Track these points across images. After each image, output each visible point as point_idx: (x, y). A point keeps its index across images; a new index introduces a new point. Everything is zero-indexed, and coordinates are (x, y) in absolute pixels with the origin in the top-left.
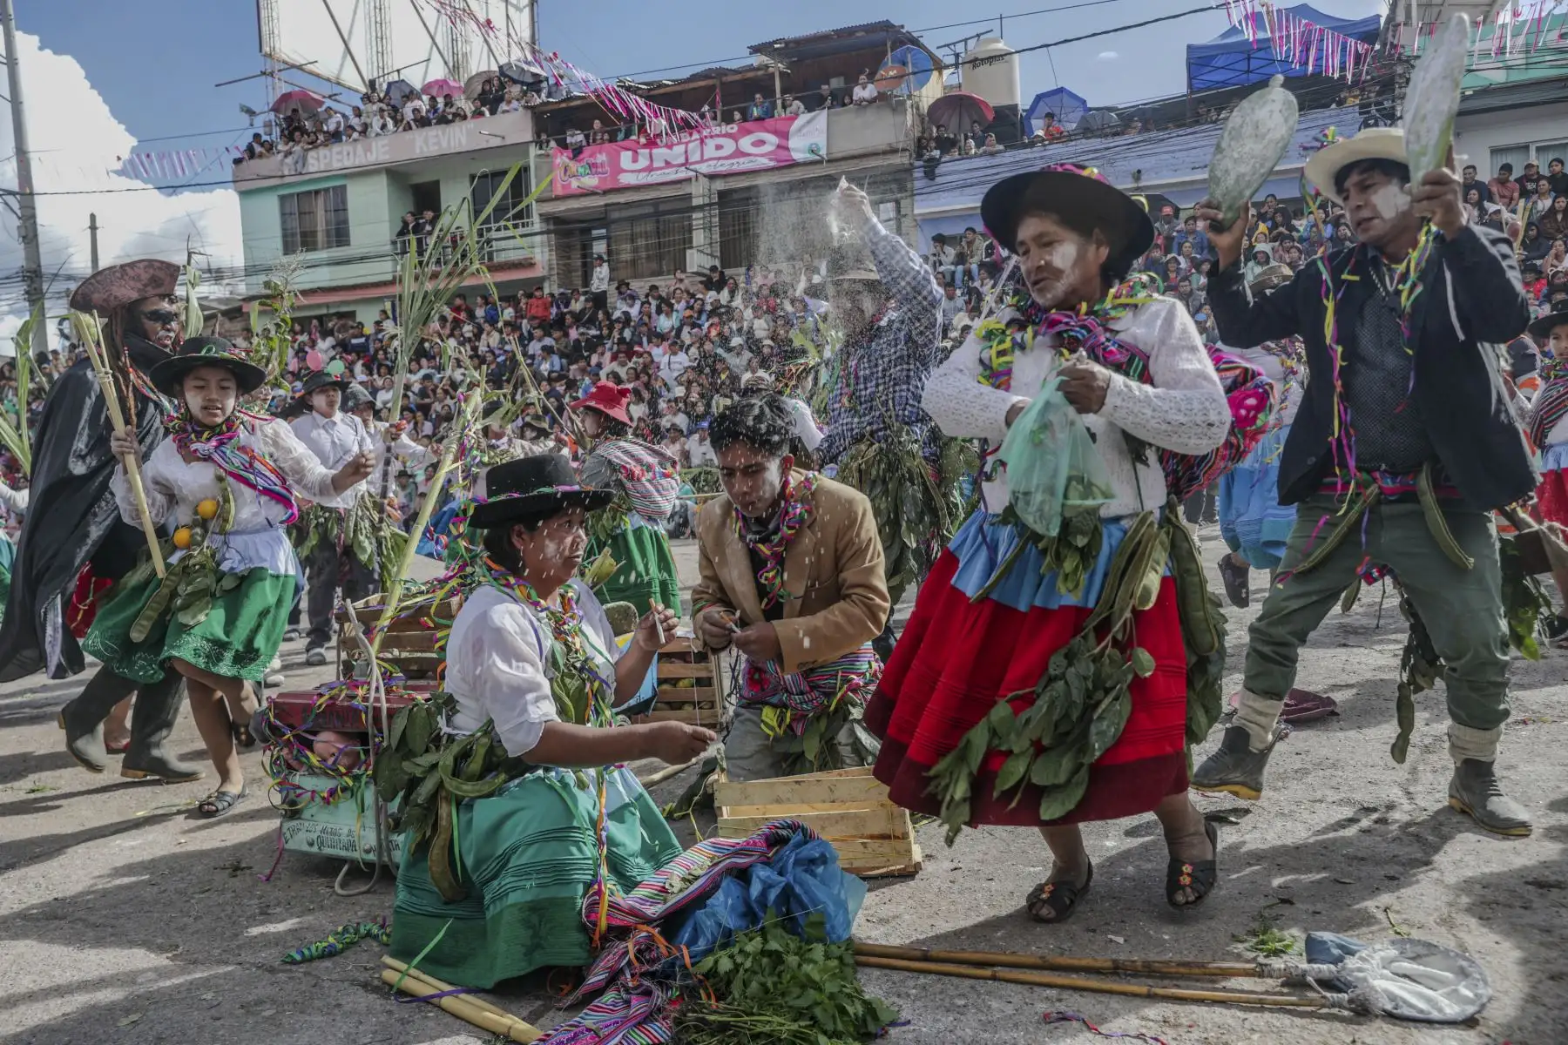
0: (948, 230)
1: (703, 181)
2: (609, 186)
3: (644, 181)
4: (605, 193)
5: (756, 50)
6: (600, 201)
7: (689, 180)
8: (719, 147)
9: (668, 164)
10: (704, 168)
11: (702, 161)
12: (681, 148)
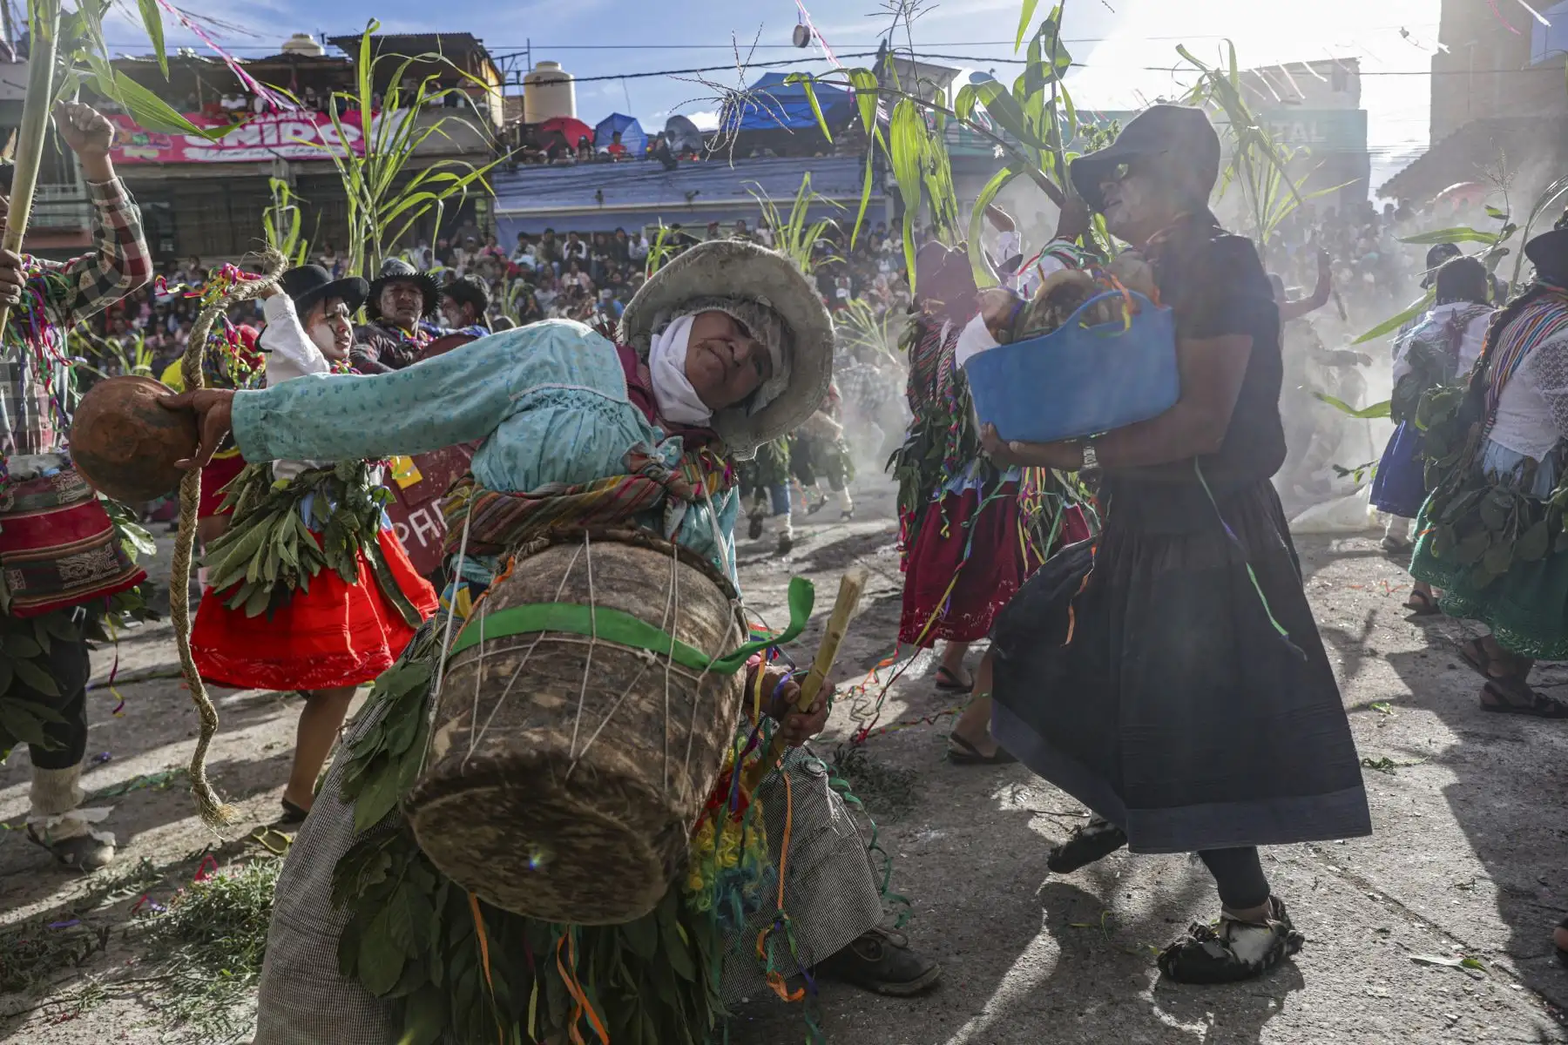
0: (532, 230)
1: (284, 164)
2: (171, 158)
3: (215, 159)
4: (167, 165)
5: (334, 41)
6: (164, 174)
7: (268, 162)
8: (297, 133)
9: (241, 144)
10: (283, 151)
11: (279, 144)
12: (256, 128)
